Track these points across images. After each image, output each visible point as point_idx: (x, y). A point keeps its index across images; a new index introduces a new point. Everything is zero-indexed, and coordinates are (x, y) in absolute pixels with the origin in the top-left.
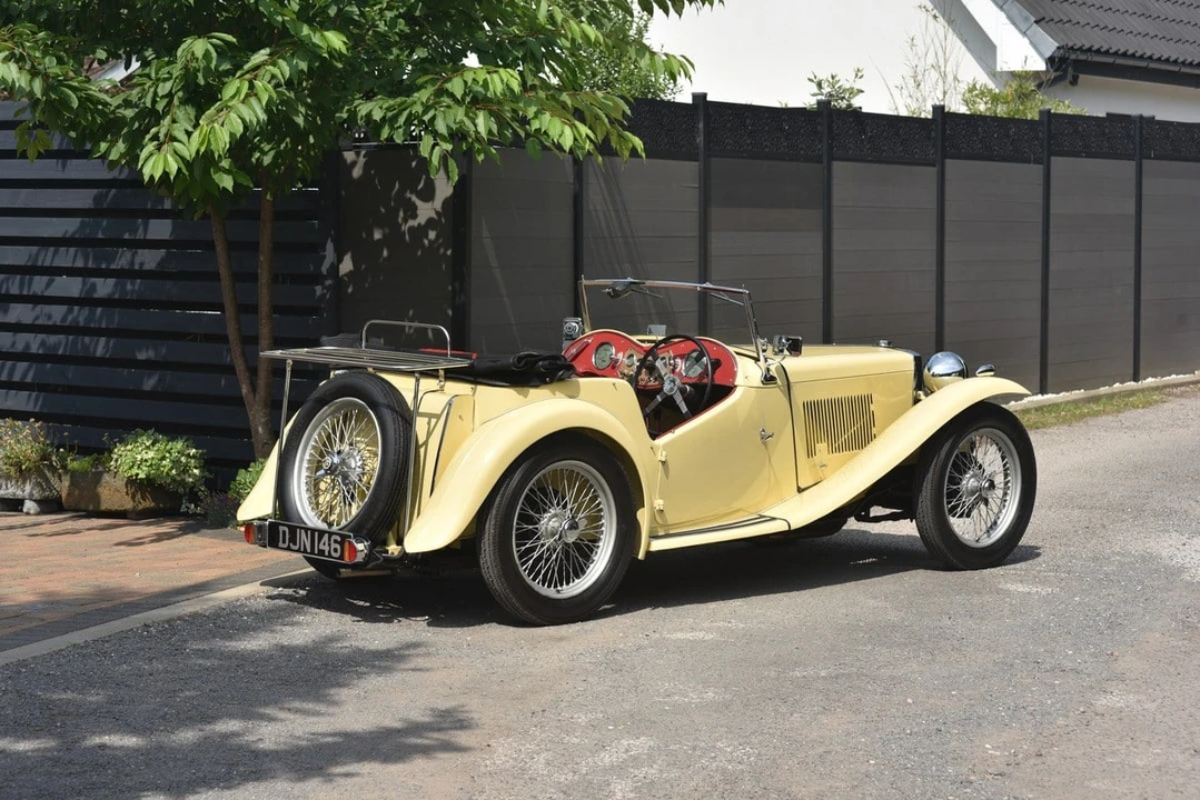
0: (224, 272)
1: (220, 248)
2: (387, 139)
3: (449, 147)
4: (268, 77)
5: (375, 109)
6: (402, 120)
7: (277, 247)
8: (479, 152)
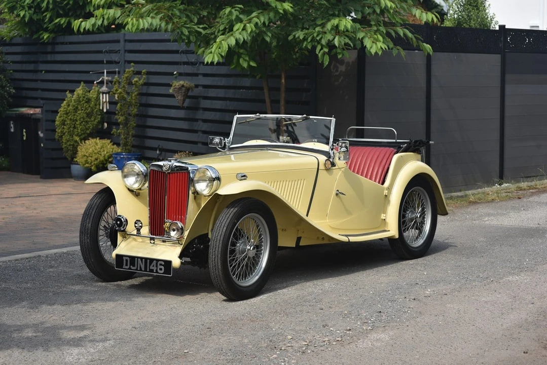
0: (268, 101)
1: (266, 91)
2: (305, 47)
3: (326, 50)
4: (254, 23)
5: (300, 34)
6: (309, 39)
7: (288, 90)
8: (340, 53)
